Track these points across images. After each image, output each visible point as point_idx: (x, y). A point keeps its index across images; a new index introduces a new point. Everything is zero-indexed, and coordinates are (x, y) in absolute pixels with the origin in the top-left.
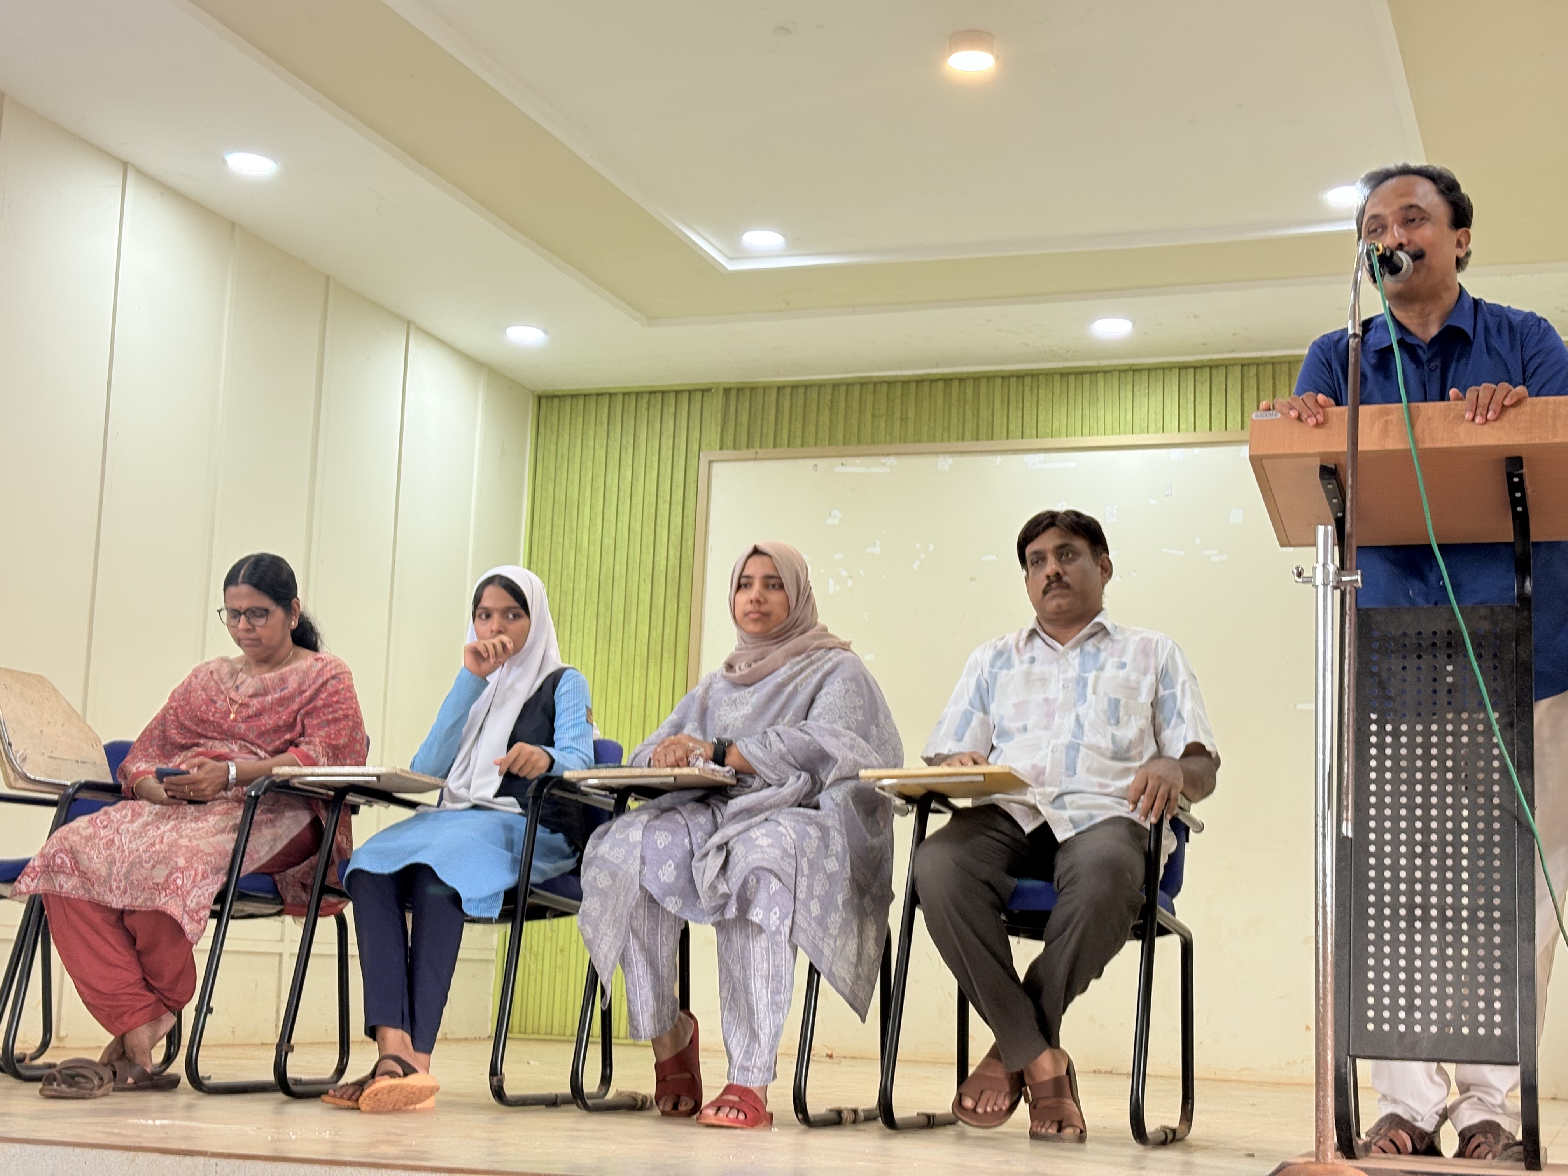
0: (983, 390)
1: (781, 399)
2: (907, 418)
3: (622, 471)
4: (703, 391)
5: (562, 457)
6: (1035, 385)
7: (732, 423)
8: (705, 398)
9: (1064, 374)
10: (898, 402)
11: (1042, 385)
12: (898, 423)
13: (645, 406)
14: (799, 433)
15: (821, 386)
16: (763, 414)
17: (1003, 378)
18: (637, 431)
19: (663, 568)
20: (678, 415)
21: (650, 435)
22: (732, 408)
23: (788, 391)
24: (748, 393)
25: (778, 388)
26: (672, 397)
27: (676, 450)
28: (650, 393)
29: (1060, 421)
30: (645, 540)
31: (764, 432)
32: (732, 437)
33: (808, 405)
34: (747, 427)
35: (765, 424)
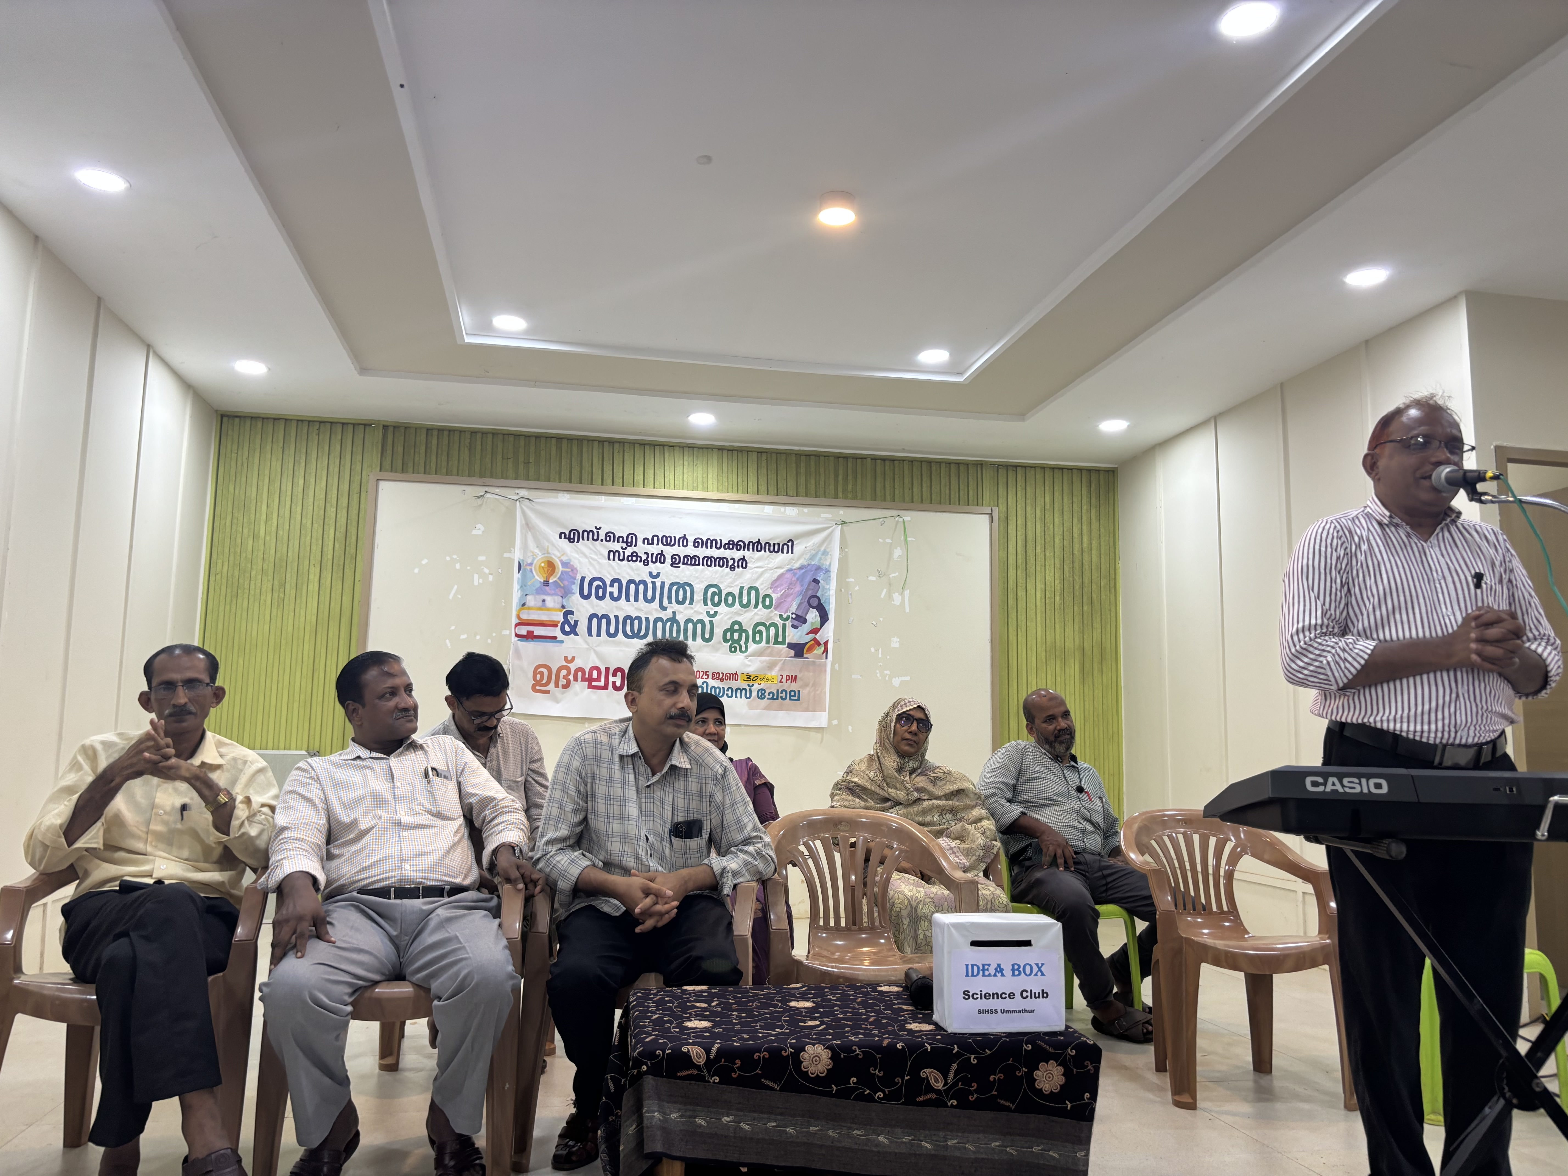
0: (585, 449)
1: (429, 438)
2: (529, 463)
3: (295, 480)
4: (365, 425)
5: (242, 465)
6: (622, 450)
7: (389, 452)
8: (367, 431)
9: (643, 444)
10: (521, 450)
12: (521, 466)
13: (316, 432)
14: (444, 464)
15: (461, 431)
16: (415, 446)
17: (599, 441)
18: (308, 450)
19: (330, 556)
20: (343, 441)
21: (320, 454)
22: (390, 441)
23: (435, 433)
24: (403, 431)
25: (428, 430)
26: (339, 427)
27: (341, 468)
28: (320, 422)
29: (639, 477)
30: (314, 535)
31: (416, 461)
32: (390, 461)
33: (451, 445)
34: (402, 456)
35: (417, 455)
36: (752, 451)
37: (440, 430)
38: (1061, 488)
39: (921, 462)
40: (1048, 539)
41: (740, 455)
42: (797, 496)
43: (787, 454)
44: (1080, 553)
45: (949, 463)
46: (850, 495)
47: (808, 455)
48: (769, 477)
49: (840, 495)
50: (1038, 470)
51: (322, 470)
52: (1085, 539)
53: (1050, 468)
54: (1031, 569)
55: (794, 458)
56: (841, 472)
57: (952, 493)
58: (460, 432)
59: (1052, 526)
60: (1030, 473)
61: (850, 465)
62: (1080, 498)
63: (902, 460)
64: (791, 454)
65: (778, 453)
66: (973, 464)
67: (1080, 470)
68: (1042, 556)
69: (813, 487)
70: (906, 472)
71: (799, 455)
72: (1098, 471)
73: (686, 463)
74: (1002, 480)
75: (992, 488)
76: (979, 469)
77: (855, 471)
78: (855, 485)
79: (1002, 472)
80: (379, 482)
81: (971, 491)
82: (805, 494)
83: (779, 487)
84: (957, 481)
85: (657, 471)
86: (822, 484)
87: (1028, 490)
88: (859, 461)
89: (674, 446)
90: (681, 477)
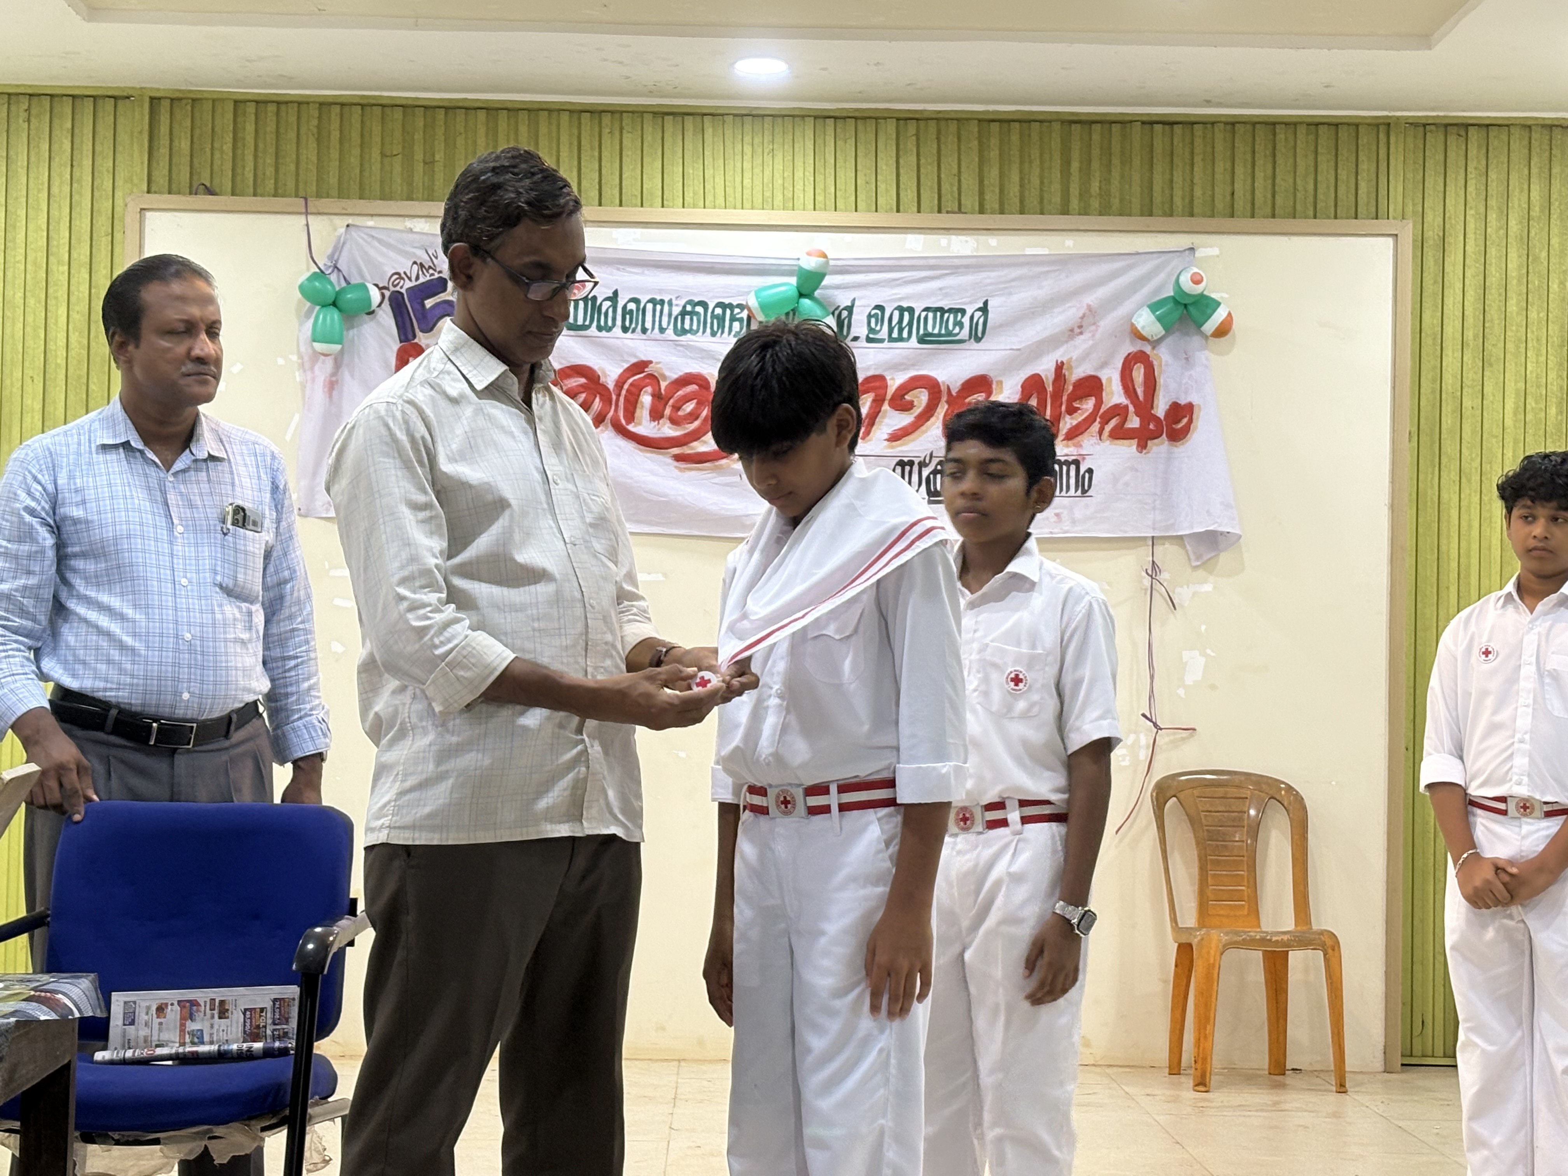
0: (543, 129)
1: (240, 120)
2: (433, 162)
4: (116, 98)
6: (617, 126)
7: (164, 151)
8: (120, 110)
9: (661, 114)
10: (418, 136)
11: (627, 128)
12: (419, 168)
13: (23, 115)
14: (270, 171)
15: (301, 104)
16: (213, 140)
17: (571, 111)
18: (11, 152)
19: (61, 361)
20: (76, 131)
21: (33, 159)
22: (164, 129)
23: (251, 108)
24: (189, 108)
25: (236, 102)
26: (68, 104)
27: (75, 185)
28: (30, 95)
29: (653, 184)
30: (30, 319)
31: (216, 167)
32: (166, 172)
33: (282, 131)
34: (188, 158)
35: (217, 155)
36: (885, 118)
37: (260, 103)
39: (1254, 124)
40: (1535, 281)
41: (860, 127)
42: (982, 211)
43: (961, 120)
45: (1315, 125)
46: (1095, 204)
47: (1005, 121)
48: (922, 170)
49: (1075, 203)
50: (1516, 132)
51: (39, 191)
53: (1544, 126)
54: (1494, 350)
55: (974, 128)
56: (1076, 155)
57: (1320, 191)
59: (1544, 254)
60: (1497, 140)
61: (1096, 137)
63: (1210, 123)
64: (967, 120)
65: (940, 119)
66: (1369, 125)
68: (1521, 319)
69: (1014, 190)
70: (1219, 147)
71: (985, 121)
73: (748, 149)
74: (1435, 157)
75: (1410, 175)
76: (1382, 136)
77: (1107, 151)
78: (1106, 180)
79: (1435, 140)
80: (148, 214)
81: (1363, 185)
82: (997, 206)
83: (943, 192)
84: (1332, 163)
85: (689, 170)
86: (1036, 181)
87: (1493, 175)
88: (1116, 128)
89: (723, 115)
90: (738, 179)
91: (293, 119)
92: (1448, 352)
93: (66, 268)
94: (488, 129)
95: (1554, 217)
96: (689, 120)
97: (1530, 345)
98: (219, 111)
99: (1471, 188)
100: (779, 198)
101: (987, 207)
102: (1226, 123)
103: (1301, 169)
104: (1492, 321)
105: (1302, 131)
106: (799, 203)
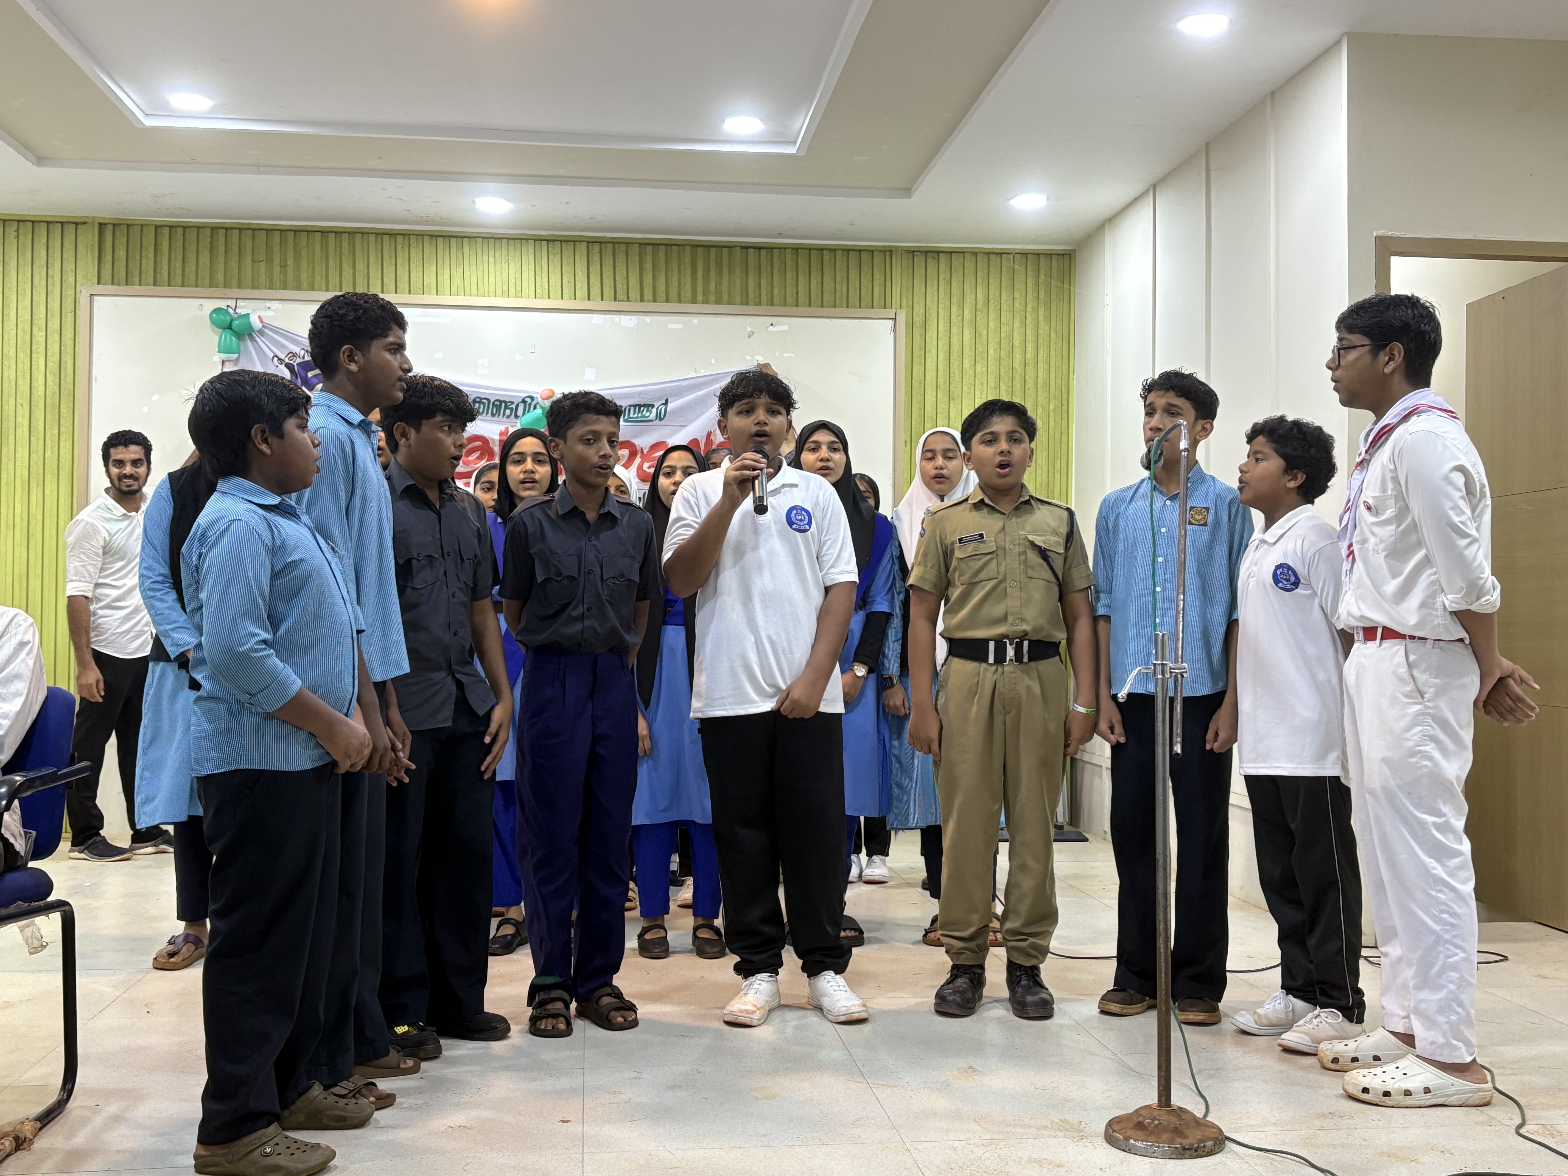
0: (358, 245)
1: (159, 238)
2: (286, 265)
4: (77, 224)
6: (406, 244)
7: (107, 257)
8: (79, 231)
9: (435, 236)
10: (276, 249)
11: (413, 245)
12: (277, 269)
13: (14, 234)
14: (179, 271)
16: (140, 251)
17: (376, 234)
18: (6, 258)
19: (41, 393)
20: (50, 245)
21: (21, 263)
22: (108, 243)
23: (166, 231)
24: (125, 229)
25: (156, 227)
26: (45, 228)
27: (50, 280)
28: (19, 221)
29: (430, 280)
30: (20, 366)
31: (143, 269)
32: (110, 271)
33: (187, 245)
34: (125, 262)
35: (144, 261)
36: (580, 241)
37: (172, 227)
38: (999, 280)
39: (810, 250)
40: (980, 349)
41: (564, 247)
42: (642, 300)
43: (627, 243)
44: (1022, 367)
45: (847, 250)
46: (712, 297)
47: (655, 244)
49: (700, 297)
50: (968, 256)
51: (25, 283)
52: (1030, 348)
53: (984, 253)
54: (956, 391)
55: (636, 248)
56: (700, 267)
57: (851, 291)
58: (198, 228)
59: (985, 332)
60: (957, 261)
61: (713, 256)
62: (1024, 293)
63: (783, 248)
64: (632, 243)
65: (615, 243)
66: (880, 251)
67: (1025, 254)
68: (971, 372)
69: (661, 287)
70: (789, 264)
71: (643, 244)
72: (1049, 255)
74: (919, 272)
75: (904, 282)
76: (888, 258)
77: (719, 264)
78: (719, 283)
79: (919, 260)
80: (96, 298)
81: (876, 289)
82: (651, 298)
83: (617, 288)
84: (858, 275)
85: (454, 272)
86: (676, 283)
87: (954, 284)
88: (725, 250)
89: (475, 238)
90: (486, 279)
91: (194, 238)
92: (928, 392)
93: (44, 333)
94: (322, 245)
95: (991, 309)
96: (453, 240)
97: (977, 388)
98: (145, 232)
99: (941, 291)
100: (512, 290)
101: (646, 298)
102: (793, 249)
103: (838, 278)
104: (954, 373)
105: (839, 254)
106: (525, 293)
